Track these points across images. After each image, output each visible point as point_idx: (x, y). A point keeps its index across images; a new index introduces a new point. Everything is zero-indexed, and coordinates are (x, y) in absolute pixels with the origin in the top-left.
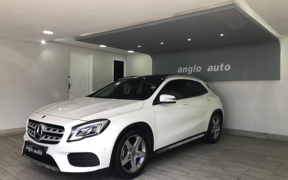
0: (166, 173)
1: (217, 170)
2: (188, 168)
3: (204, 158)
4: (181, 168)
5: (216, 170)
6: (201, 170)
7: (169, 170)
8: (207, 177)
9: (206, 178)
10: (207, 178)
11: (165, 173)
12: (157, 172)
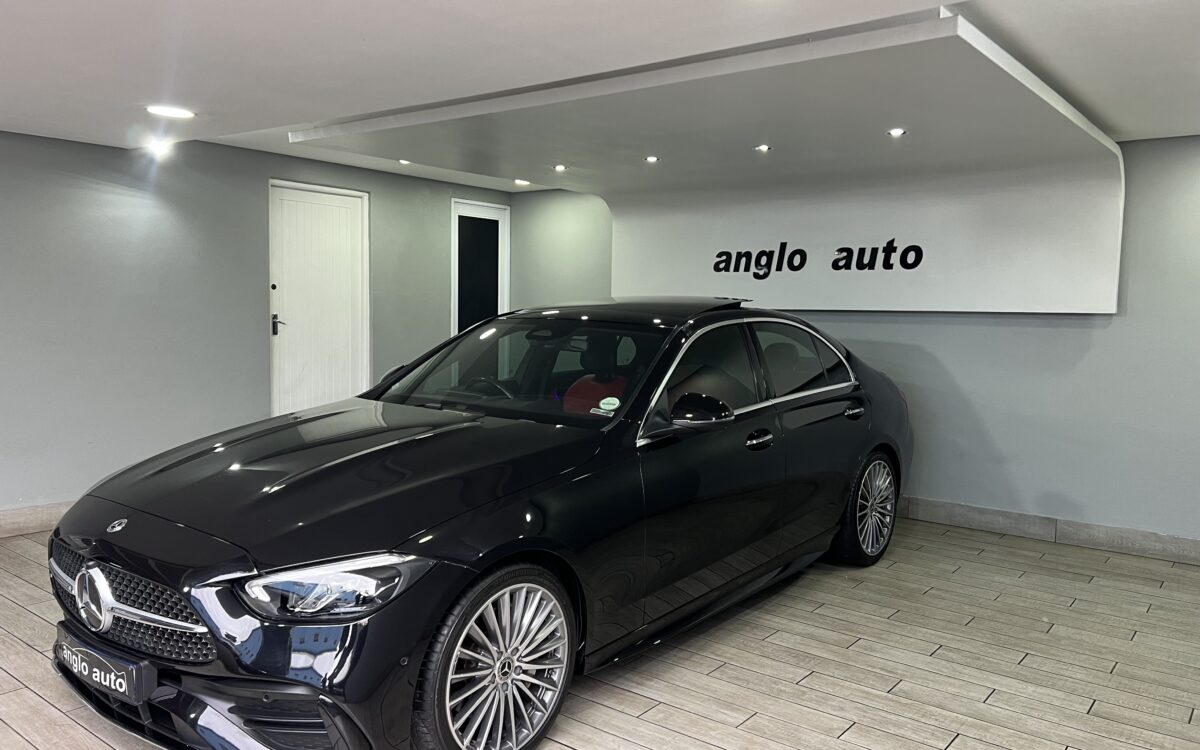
0: (663, 712)
1: (868, 693)
2: (751, 686)
3: (812, 637)
4: (721, 686)
5: (864, 692)
6: (804, 693)
7: (678, 701)
8: (828, 731)
9: (823, 736)
10: (829, 738)
11: (661, 715)
12: (627, 710)
